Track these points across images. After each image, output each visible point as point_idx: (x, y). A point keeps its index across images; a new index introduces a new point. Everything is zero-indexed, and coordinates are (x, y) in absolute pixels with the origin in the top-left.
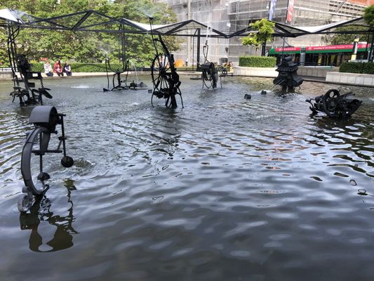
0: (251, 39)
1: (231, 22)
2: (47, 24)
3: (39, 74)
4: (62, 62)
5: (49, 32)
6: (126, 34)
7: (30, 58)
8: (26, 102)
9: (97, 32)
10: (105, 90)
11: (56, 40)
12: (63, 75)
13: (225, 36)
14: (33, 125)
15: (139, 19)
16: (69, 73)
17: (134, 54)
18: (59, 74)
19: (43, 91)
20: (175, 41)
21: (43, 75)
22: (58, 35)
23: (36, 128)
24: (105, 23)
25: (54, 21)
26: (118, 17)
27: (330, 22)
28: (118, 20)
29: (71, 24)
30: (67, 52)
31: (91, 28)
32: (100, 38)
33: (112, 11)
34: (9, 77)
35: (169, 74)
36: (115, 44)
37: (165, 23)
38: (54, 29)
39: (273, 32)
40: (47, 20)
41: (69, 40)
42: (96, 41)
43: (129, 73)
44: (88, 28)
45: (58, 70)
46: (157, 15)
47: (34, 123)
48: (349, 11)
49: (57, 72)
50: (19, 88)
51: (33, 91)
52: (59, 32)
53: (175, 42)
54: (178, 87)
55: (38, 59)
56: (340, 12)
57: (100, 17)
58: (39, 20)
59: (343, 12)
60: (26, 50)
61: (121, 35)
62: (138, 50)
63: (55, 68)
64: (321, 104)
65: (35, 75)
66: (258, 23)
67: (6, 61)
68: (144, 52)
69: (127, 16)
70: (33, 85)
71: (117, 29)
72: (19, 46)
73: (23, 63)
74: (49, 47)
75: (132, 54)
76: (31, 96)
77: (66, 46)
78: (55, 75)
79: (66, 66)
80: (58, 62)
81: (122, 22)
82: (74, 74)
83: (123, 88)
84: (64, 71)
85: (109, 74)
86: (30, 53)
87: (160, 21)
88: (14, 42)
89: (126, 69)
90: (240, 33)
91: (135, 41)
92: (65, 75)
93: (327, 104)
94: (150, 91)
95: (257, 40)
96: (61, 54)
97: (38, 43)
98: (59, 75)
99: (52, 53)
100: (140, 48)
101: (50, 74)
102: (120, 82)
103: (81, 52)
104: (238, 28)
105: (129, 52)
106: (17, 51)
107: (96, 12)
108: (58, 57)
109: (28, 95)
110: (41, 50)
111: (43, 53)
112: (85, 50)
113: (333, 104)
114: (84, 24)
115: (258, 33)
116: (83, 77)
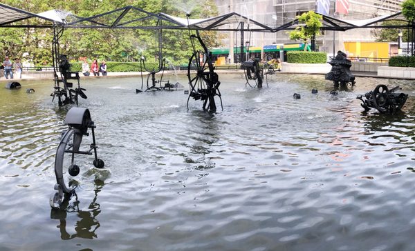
0: (299, 33)
1: (277, 14)
2: (88, 23)
3: (77, 74)
4: (99, 61)
5: (89, 32)
6: (163, 30)
7: (71, 57)
8: (64, 102)
9: (134, 28)
10: (138, 91)
11: (96, 39)
12: (98, 75)
13: (272, 31)
14: (68, 126)
15: (177, 13)
16: (105, 73)
17: (172, 52)
18: (95, 73)
19: (80, 91)
20: (217, 36)
21: (81, 75)
22: (97, 34)
23: (70, 129)
24: (143, 19)
25: (95, 20)
26: (156, 11)
27: (376, 16)
28: (156, 15)
29: (110, 21)
30: (105, 51)
31: (129, 25)
32: (137, 35)
33: (150, 6)
34: (51, 76)
35: (207, 74)
36: (152, 41)
37: (205, 16)
38: (94, 27)
39: (321, 25)
40: (88, 20)
41: (107, 38)
42: (133, 38)
43: (165, 72)
44: (126, 25)
45: (95, 69)
46: (197, 8)
47: (69, 125)
48: (391, 5)
49: (94, 72)
50: (59, 88)
51: (71, 91)
52: (99, 31)
53: (216, 38)
54: (217, 87)
55: (77, 59)
56: (384, 6)
57: (138, 13)
58: (82, 20)
59: (387, 7)
60: (68, 49)
61: (158, 31)
62: (176, 47)
63: (91, 68)
64: (372, 100)
65: (73, 75)
66: (304, 15)
67: (50, 61)
68: (181, 48)
69: (165, 10)
70: (71, 85)
71: (154, 25)
72: (62, 46)
73: (63, 63)
74: (89, 46)
75: (169, 52)
76: (68, 96)
77: (104, 44)
78: (92, 74)
79: (102, 65)
80: (95, 61)
81: (160, 17)
82: (109, 74)
83: (157, 88)
84: (100, 70)
85: (143, 73)
86: (70, 53)
87: (200, 15)
88: (57, 43)
89: (162, 68)
90: (286, 27)
91: (172, 37)
92: (101, 74)
93: (377, 100)
94: (186, 92)
95: (306, 34)
96: (99, 53)
97: (79, 43)
98: (95, 75)
99: (91, 52)
100: (177, 45)
101: (87, 74)
102: (154, 82)
103: (117, 51)
104: (284, 21)
105: (166, 50)
106: (60, 51)
107: (134, 8)
108: (95, 56)
109: (66, 95)
110: (81, 49)
111: (82, 52)
112: (122, 48)
113: (382, 99)
114: (122, 21)
115: (306, 27)
116: (117, 77)
